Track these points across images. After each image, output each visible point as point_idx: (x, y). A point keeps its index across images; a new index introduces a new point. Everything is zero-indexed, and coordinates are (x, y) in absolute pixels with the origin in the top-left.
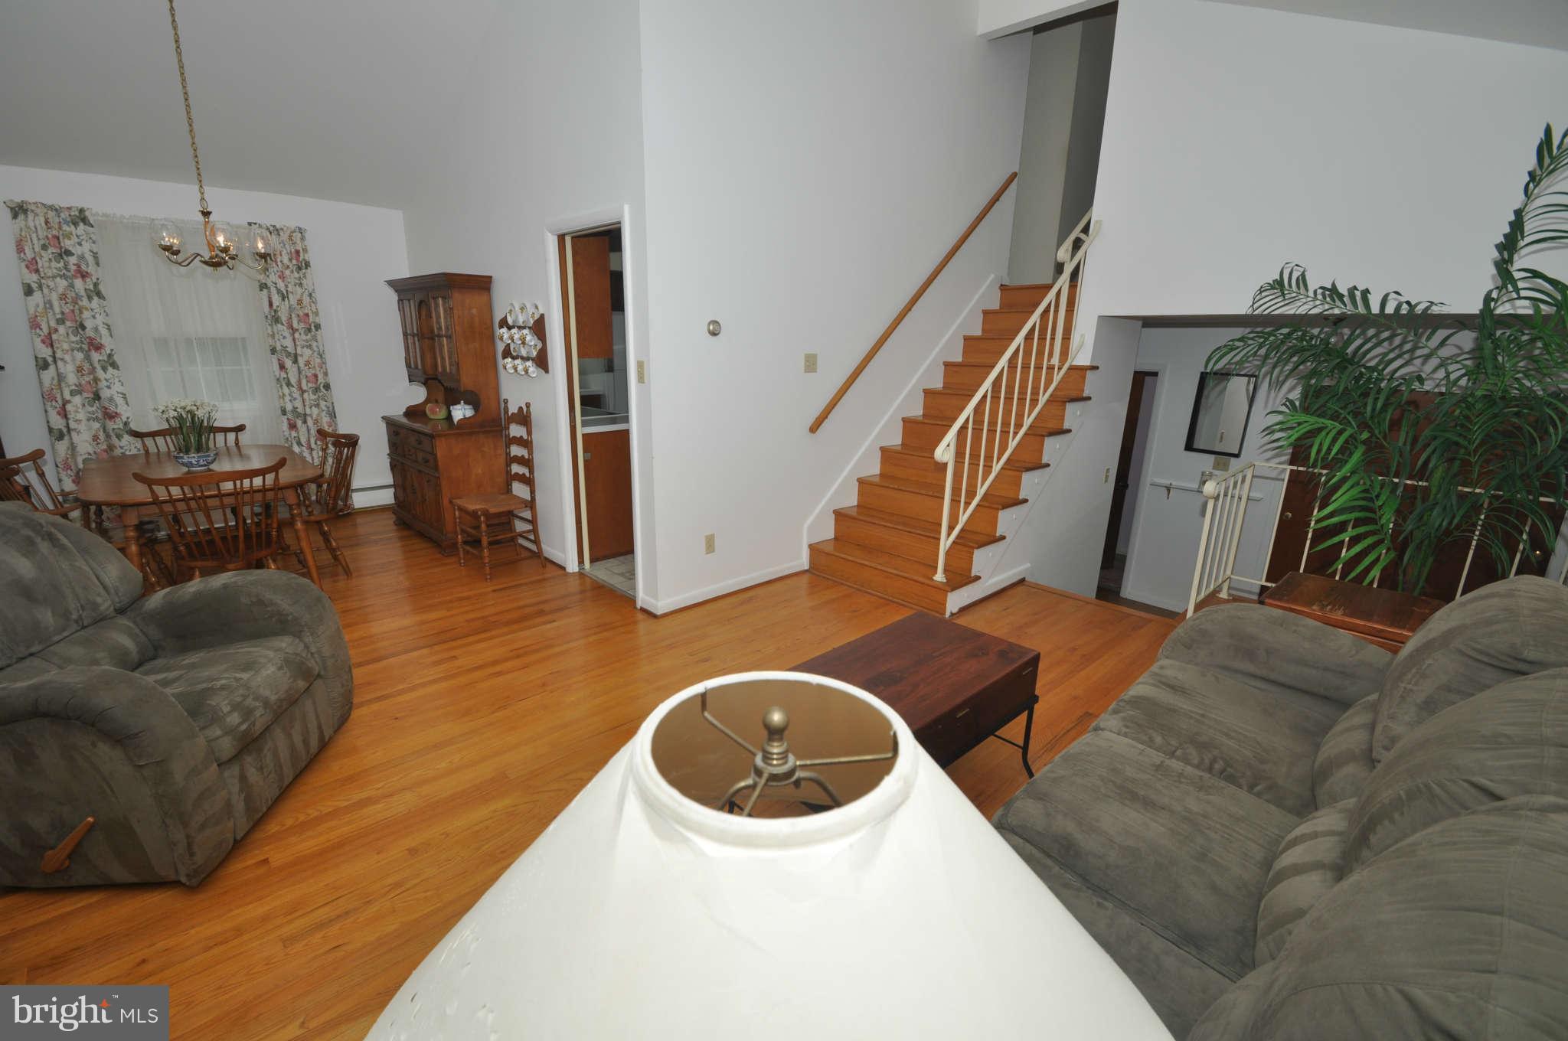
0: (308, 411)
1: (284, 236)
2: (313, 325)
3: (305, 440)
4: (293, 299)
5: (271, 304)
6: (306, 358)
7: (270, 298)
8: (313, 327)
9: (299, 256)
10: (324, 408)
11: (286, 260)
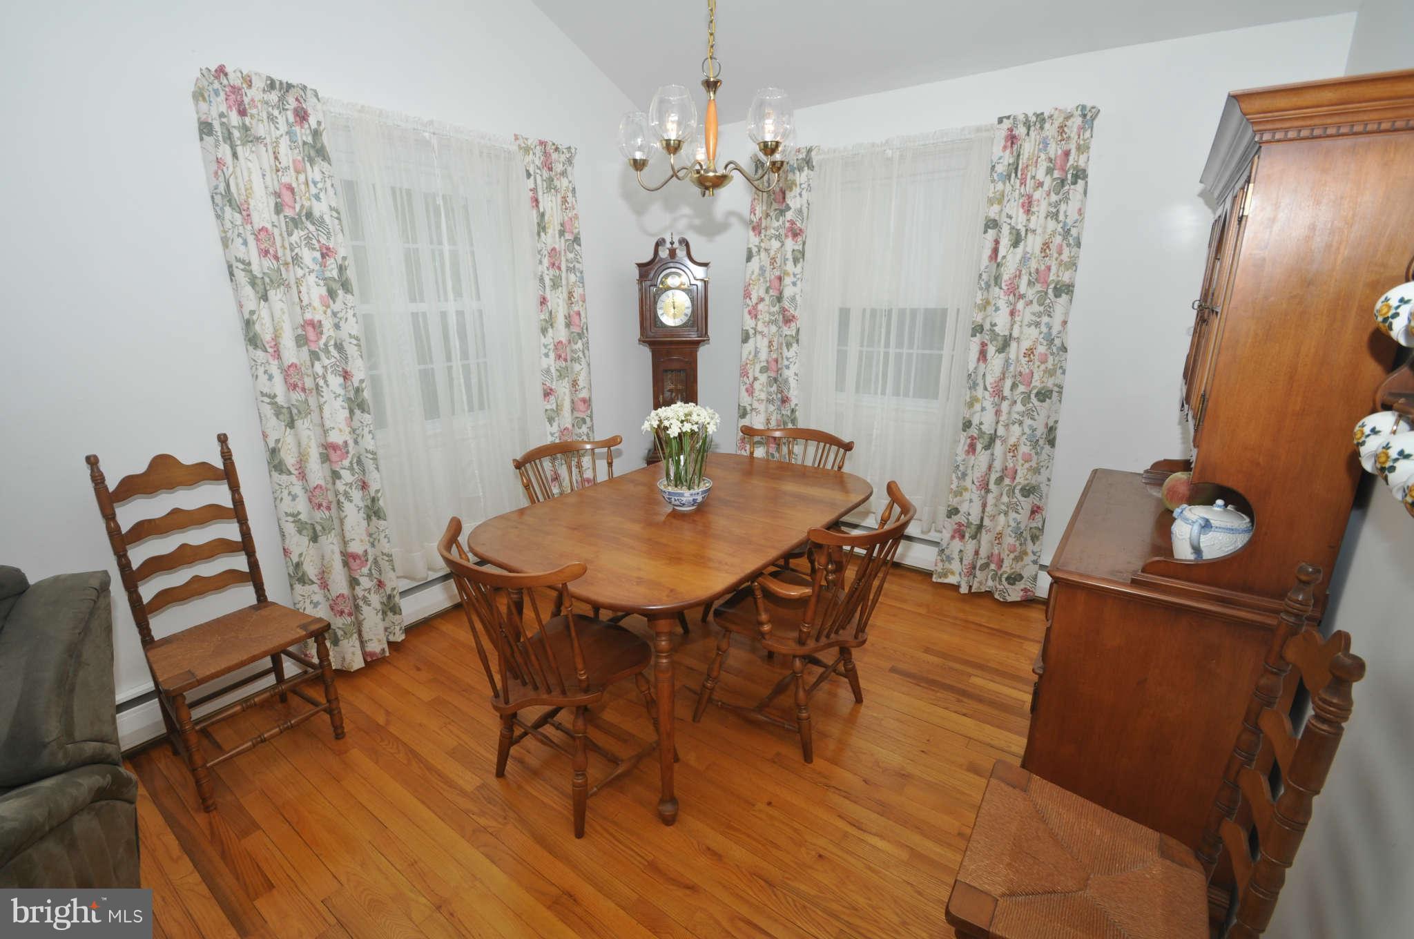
0: (1001, 431)
1: (1050, 129)
2: (1052, 286)
3: (979, 475)
4: (1033, 244)
5: (995, 251)
6: (1026, 344)
7: (997, 242)
8: (1050, 291)
9: (1068, 160)
10: (1027, 431)
11: (1041, 175)
